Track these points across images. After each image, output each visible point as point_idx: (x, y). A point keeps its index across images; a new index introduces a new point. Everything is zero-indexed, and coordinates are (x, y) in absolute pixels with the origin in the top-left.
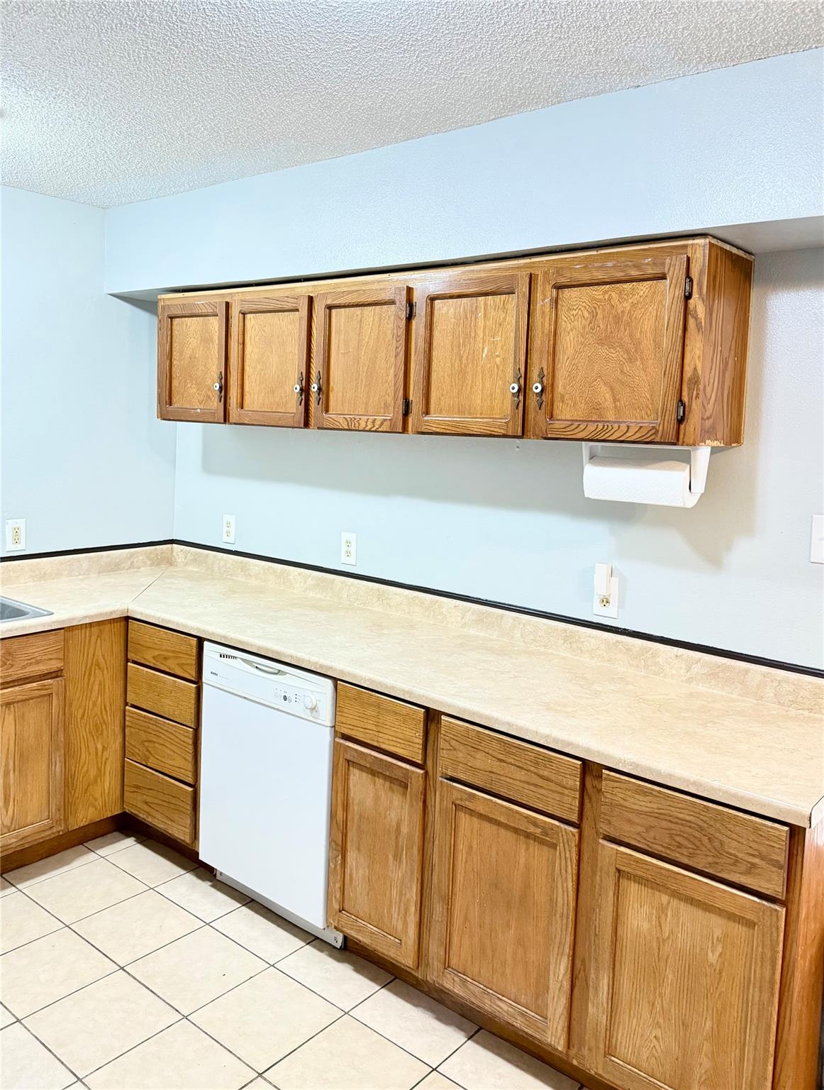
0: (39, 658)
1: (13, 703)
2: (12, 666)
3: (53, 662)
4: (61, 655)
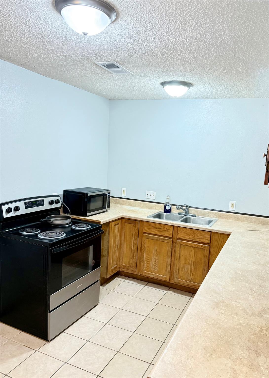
0: (202, 238)
1: (194, 247)
2: (195, 237)
3: (207, 240)
4: (209, 239)
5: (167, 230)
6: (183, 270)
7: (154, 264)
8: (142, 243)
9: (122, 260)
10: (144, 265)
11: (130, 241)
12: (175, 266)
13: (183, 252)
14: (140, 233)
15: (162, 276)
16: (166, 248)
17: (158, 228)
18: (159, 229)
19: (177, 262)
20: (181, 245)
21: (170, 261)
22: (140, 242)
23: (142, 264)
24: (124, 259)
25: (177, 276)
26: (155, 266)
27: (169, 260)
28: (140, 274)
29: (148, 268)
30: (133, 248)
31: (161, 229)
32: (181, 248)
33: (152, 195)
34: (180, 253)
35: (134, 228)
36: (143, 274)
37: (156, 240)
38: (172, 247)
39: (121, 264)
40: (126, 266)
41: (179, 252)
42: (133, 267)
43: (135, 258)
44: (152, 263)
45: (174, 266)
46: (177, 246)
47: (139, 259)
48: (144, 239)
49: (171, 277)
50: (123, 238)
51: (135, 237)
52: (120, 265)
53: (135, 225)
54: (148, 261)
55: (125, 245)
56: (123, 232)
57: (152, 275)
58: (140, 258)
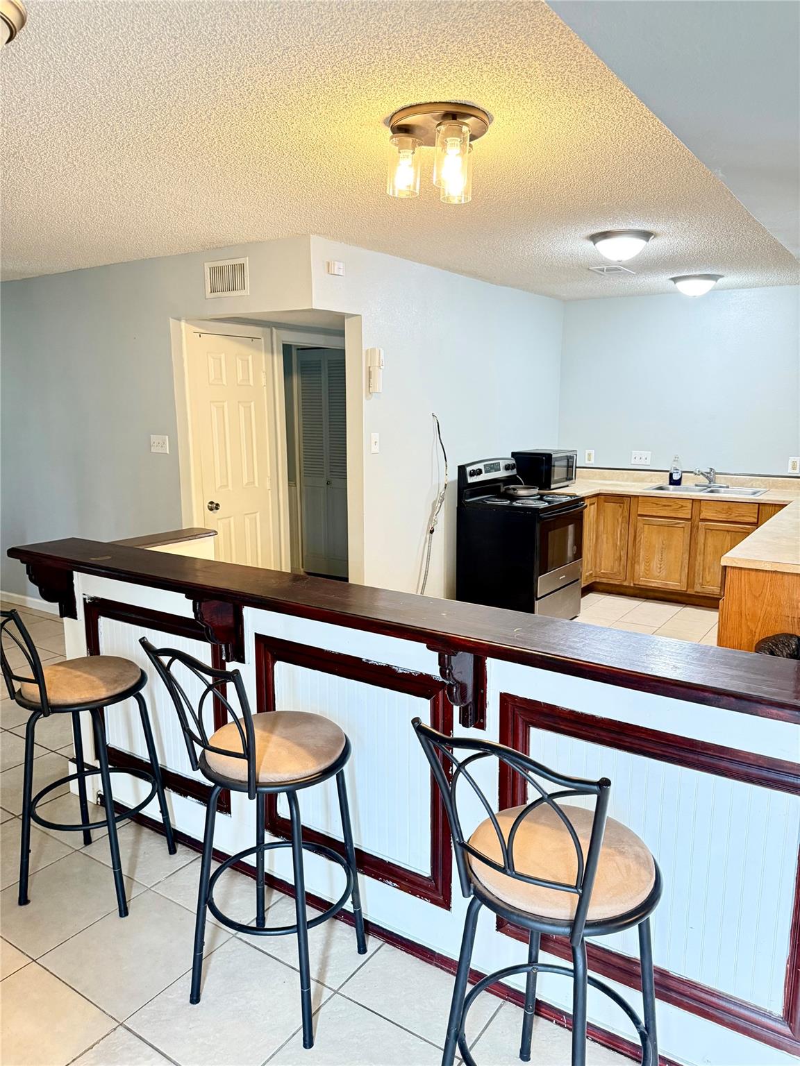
0: (744, 514)
1: (731, 531)
2: (731, 514)
3: (751, 518)
4: (756, 516)
5: (682, 506)
6: (712, 570)
7: (659, 566)
8: (635, 532)
9: (601, 564)
10: (641, 569)
11: (614, 531)
12: (697, 564)
13: (710, 541)
14: (633, 516)
15: (675, 583)
16: (680, 538)
17: (665, 506)
18: (666, 508)
19: (700, 558)
20: (708, 529)
21: (688, 558)
22: (632, 531)
23: (637, 567)
24: (603, 563)
25: (701, 581)
26: (660, 568)
27: (686, 556)
28: (634, 584)
29: (648, 572)
30: (618, 543)
31: (670, 506)
32: (707, 535)
33: (643, 458)
34: (704, 544)
35: (621, 510)
36: (640, 583)
37: (662, 525)
38: (691, 534)
39: (598, 570)
40: (606, 574)
41: (703, 541)
42: (620, 573)
43: (624, 558)
44: (655, 564)
45: (695, 565)
46: (700, 532)
47: (631, 560)
48: (640, 525)
49: (690, 584)
50: (601, 528)
51: (623, 524)
52: (596, 572)
53: (622, 505)
54: (648, 562)
55: (605, 539)
56: (602, 517)
57: (656, 583)
58: (632, 558)
